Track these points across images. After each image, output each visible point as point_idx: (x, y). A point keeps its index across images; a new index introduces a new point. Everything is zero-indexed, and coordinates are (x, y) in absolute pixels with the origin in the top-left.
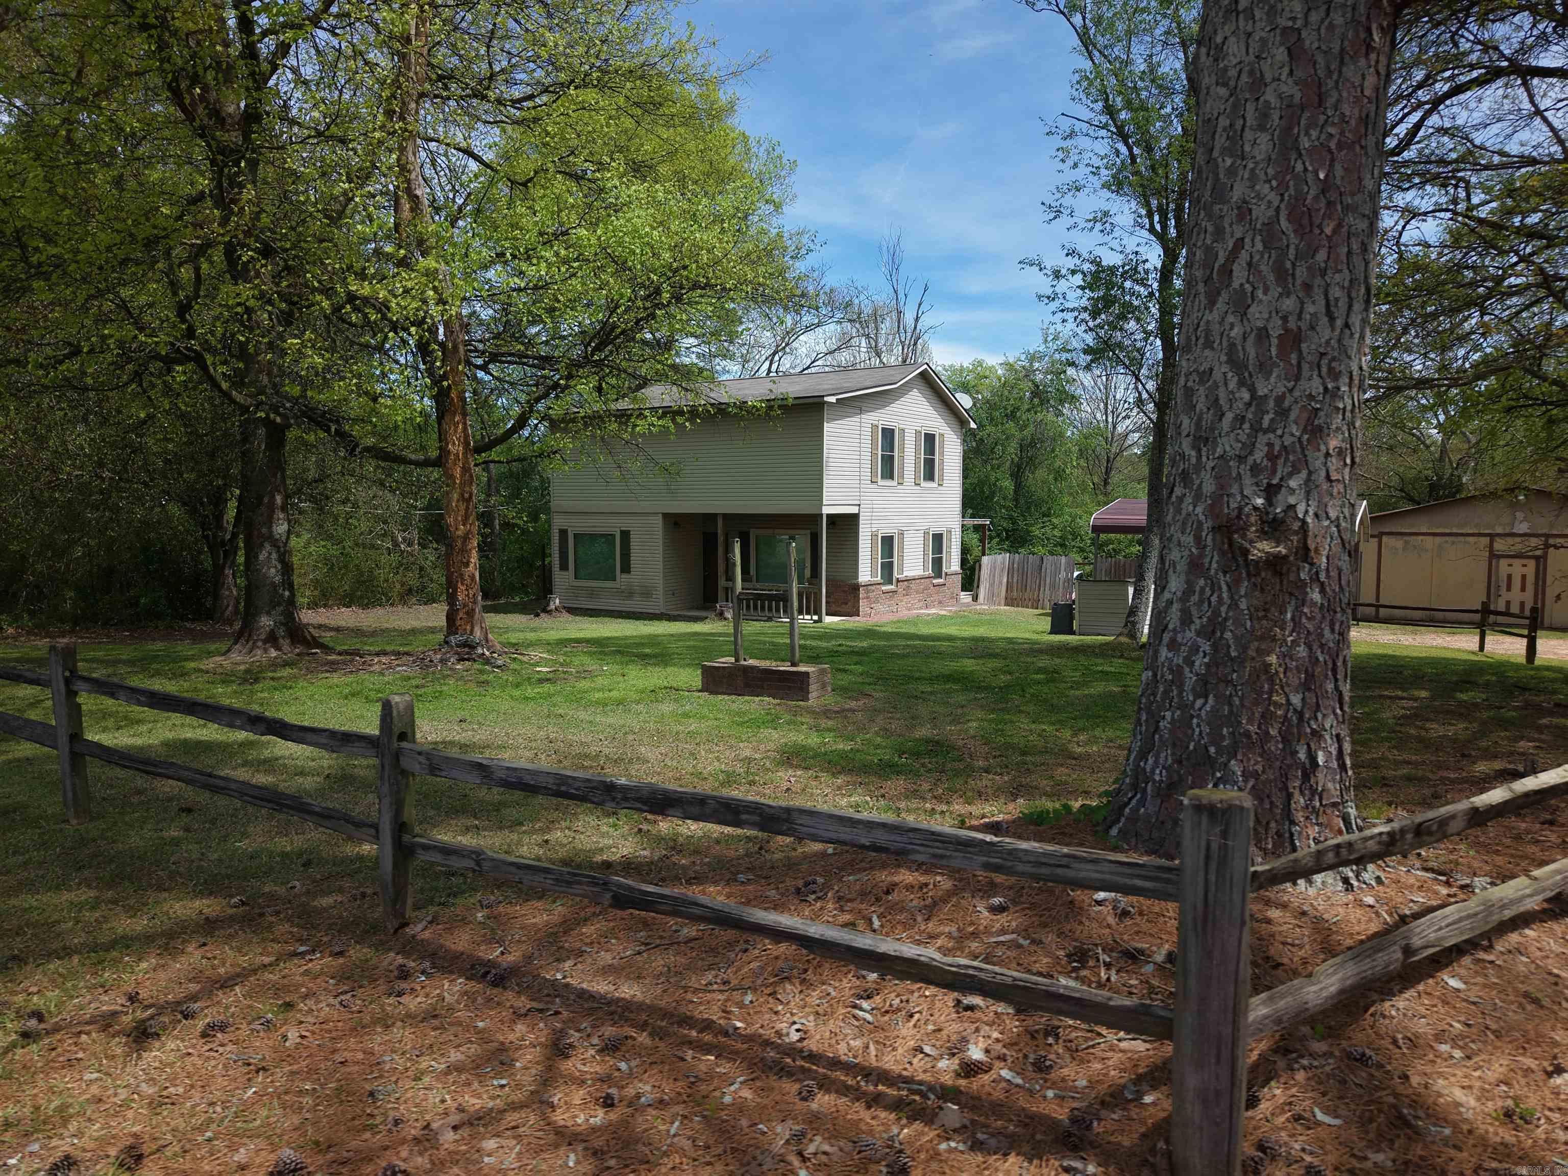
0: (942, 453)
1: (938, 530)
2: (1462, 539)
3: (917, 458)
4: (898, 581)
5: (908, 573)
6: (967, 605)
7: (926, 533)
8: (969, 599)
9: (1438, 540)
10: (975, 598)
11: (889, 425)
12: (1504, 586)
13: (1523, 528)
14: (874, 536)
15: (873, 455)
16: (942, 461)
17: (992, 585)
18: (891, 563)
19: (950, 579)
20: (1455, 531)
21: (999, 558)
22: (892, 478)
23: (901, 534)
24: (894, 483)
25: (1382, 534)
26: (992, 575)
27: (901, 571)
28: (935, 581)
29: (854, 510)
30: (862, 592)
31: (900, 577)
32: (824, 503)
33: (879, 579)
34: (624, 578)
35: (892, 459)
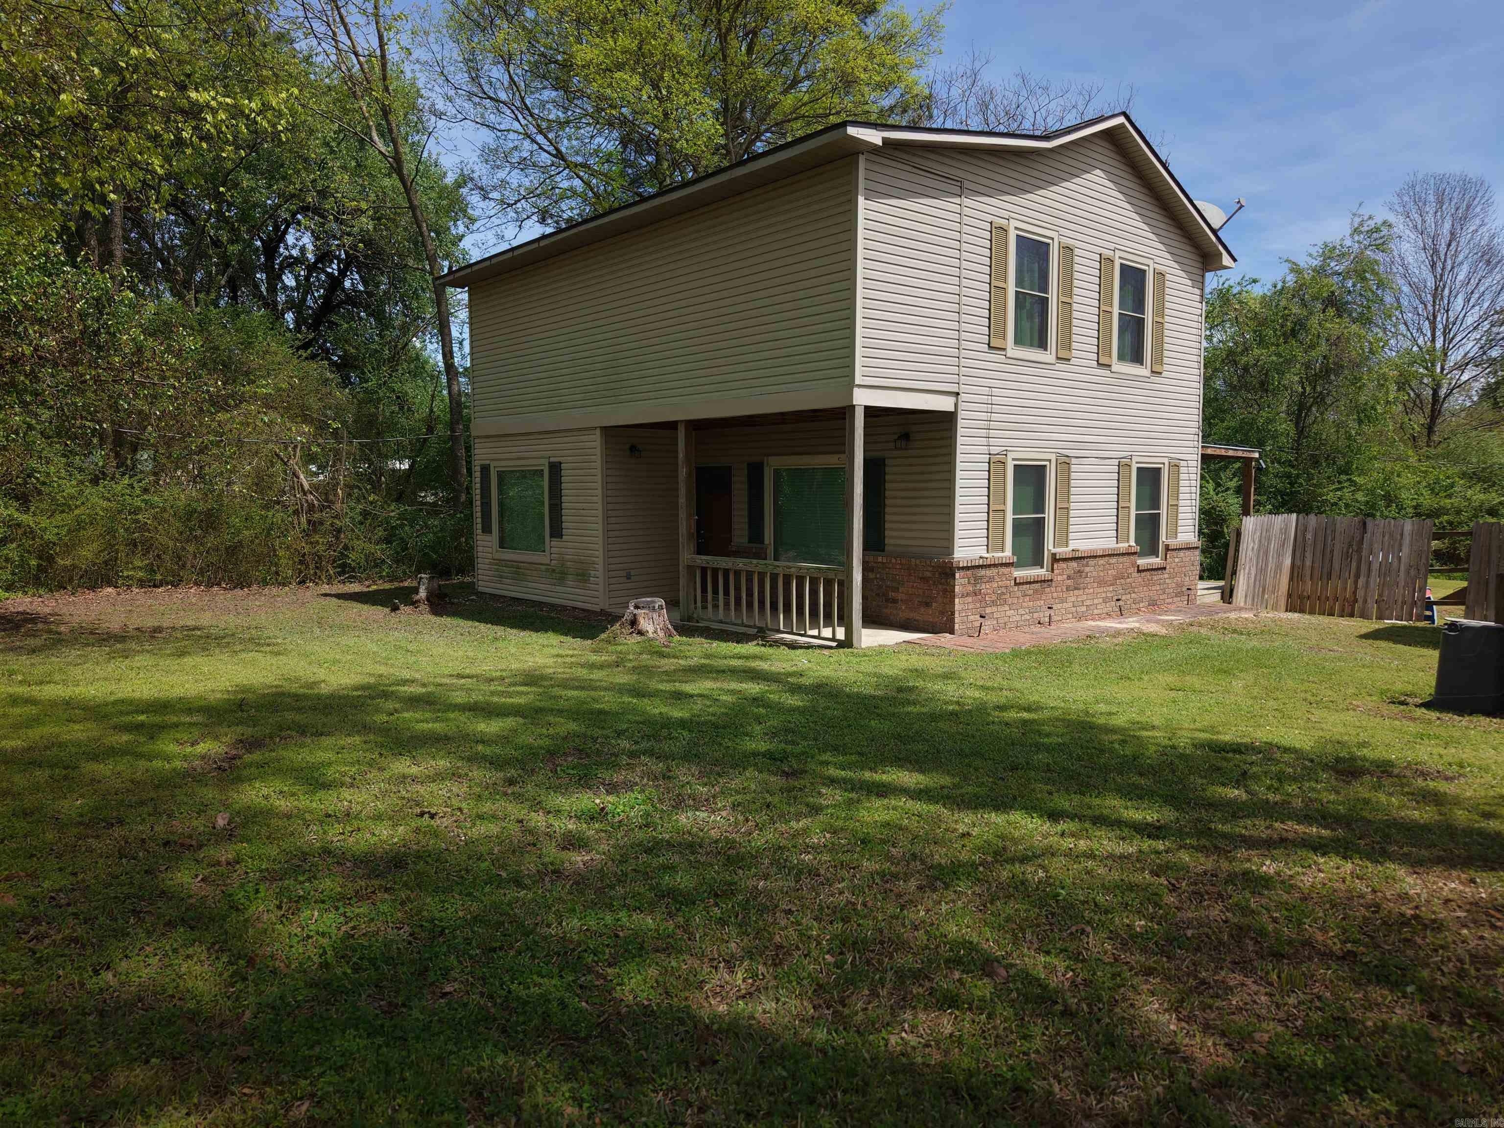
0: (1160, 310)
1: (1151, 462)
3: (1104, 315)
4: (1055, 559)
5: (1079, 544)
6: (1209, 610)
7: (1123, 466)
8: (1216, 596)
10: (1228, 595)
11: (1038, 232)
14: (995, 464)
15: (996, 292)
16: (1159, 325)
17: (1262, 571)
18: (1040, 524)
19: (1175, 559)
21: (1279, 520)
22: (1042, 344)
23: (1065, 464)
24: (1048, 357)
26: (1263, 552)
27: (1063, 538)
28: (1142, 562)
29: (945, 404)
30: (960, 582)
31: (1061, 551)
32: (858, 380)
33: (1007, 554)
34: (554, 546)
35: (1044, 302)
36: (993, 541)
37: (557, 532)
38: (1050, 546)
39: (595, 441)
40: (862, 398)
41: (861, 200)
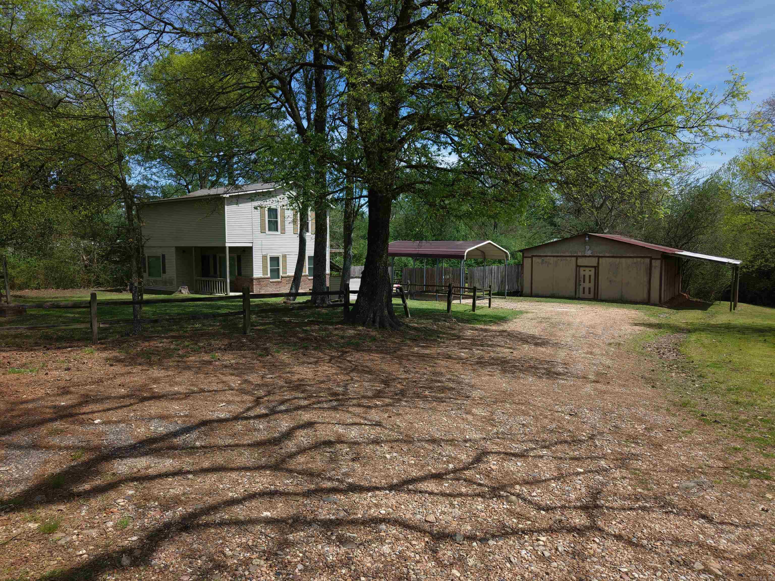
1: (311, 255)
2: (565, 258)
4: (282, 277)
5: (290, 274)
9: (555, 259)
11: (273, 207)
12: (582, 280)
13: (589, 253)
14: (264, 257)
15: (262, 220)
18: (278, 269)
20: (562, 254)
22: (276, 230)
23: (285, 256)
24: (279, 233)
25: (533, 256)
27: (285, 272)
28: (310, 278)
29: (250, 245)
30: (255, 282)
31: (284, 275)
32: (227, 241)
33: (269, 275)
34: (164, 276)
35: (277, 222)
36: (265, 272)
37: (164, 272)
38: (281, 274)
39: (173, 250)
40: (228, 245)
41: (226, 206)
